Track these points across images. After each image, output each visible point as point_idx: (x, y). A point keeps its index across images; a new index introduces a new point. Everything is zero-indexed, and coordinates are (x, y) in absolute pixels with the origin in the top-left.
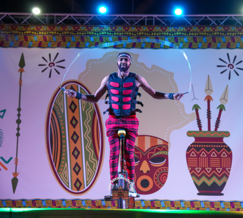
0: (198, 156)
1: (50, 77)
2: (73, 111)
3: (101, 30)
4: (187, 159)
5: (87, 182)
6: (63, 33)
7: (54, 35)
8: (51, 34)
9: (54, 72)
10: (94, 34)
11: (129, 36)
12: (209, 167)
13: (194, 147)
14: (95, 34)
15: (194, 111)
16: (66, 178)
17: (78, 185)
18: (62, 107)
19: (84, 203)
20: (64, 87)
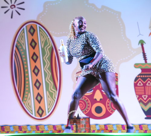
1: (12, 17)
2: (34, 48)
4: (135, 88)
5: (48, 109)
9: (15, 14)
13: (141, 78)
15: (140, 46)
16: (30, 106)
17: (40, 112)
18: (23, 44)
19: (46, 128)
20: (25, 27)
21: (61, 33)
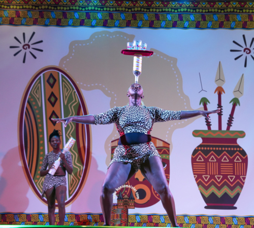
0: (206, 161)
1: (24, 62)
2: (53, 104)
3: (88, 5)
4: (192, 165)
5: (70, 191)
6: (40, 8)
7: (29, 10)
8: (26, 8)
9: (29, 56)
10: (79, 10)
11: (122, 12)
12: (219, 174)
13: (201, 150)
14: (81, 9)
15: (202, 106)
18: (39, 99)
19: (66, 218)
20: (42, 75)
21: (93, 85)
